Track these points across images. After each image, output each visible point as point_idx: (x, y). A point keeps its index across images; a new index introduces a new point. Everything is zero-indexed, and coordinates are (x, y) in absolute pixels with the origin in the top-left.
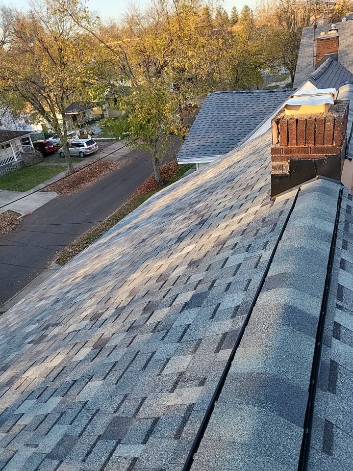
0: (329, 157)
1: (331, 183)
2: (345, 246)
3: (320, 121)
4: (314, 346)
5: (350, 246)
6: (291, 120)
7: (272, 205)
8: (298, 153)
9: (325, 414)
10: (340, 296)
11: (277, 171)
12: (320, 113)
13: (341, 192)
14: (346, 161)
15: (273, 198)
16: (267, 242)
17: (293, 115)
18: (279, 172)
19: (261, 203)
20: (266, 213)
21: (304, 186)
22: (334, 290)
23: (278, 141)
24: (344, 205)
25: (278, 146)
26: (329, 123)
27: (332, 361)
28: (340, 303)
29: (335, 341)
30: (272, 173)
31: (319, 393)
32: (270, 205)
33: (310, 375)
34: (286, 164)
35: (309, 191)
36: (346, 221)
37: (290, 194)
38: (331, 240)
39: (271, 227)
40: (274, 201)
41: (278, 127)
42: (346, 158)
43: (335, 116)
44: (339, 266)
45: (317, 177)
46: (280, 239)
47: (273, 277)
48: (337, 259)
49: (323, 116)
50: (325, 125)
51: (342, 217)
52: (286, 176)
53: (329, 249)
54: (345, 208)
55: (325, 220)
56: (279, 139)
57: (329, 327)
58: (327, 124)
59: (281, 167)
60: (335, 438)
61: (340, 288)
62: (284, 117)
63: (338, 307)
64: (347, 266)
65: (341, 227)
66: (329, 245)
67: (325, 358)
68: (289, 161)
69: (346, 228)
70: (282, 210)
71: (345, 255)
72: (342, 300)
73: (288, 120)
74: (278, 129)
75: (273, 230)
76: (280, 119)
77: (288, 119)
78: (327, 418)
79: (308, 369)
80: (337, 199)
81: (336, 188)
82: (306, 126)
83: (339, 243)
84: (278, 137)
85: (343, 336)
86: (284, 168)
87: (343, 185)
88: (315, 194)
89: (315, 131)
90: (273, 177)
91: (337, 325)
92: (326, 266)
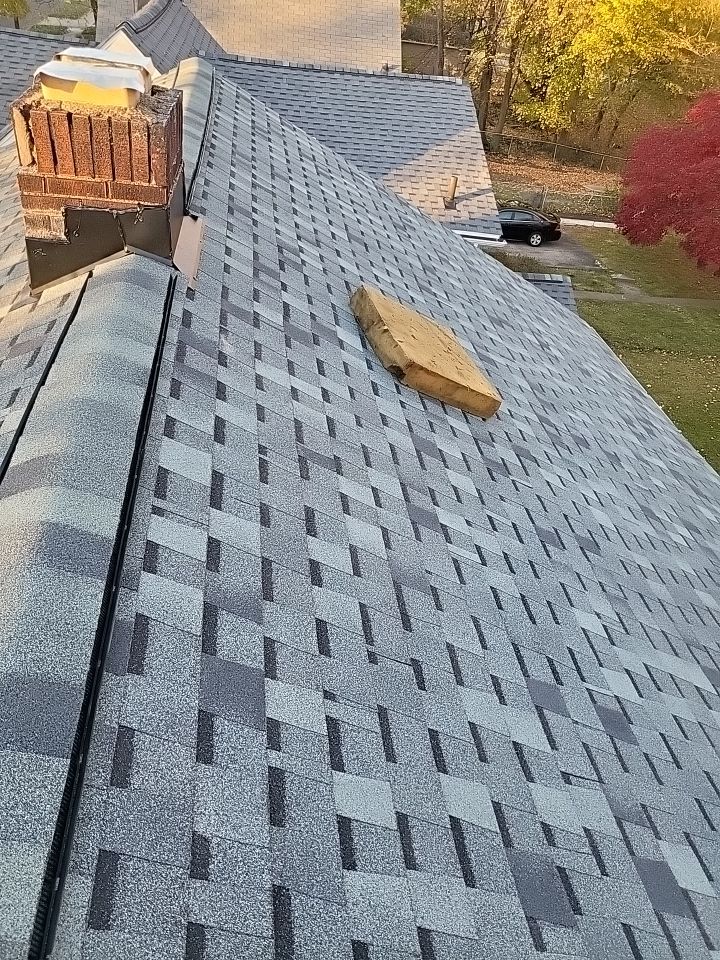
0: (147, 208)
1: (153, 263)
2: (175, 392)
3: (119, 125)
4: (101, 597)
5: (185, 391)
6: (55, 113)
7: (33, 308)
8: (81, 194)
9: (118, 718)
10: (160, 492)
11: (39, 231)
12: (119, 109)
13: (172, 284)
14: (187, 220)
15: (37, 290)
16: (17, 391)
17: (61, 103)
18: (41, 233)
19: (11, 300)
20: (20, 325)
21: (100, 268)
22: (148, 480)
23: (33, 158)
24: (177, 310)
25: (34, 171)
26: (137, 134)
27: (139, 616)
28: (159, 503)
29: (146, 577)
30: (27, 235)
31: (109, 680)
32: (30, 306)
33: (90, 654)
34: (57, 215)
35: (107, 278)
36: (180, 342)
37: (71, 284)
38: (147, 380)
39: (29, 356)
40: (39, 296)
41: (27, 124)
42: (186, 213)
43: (149, 120)
44: (162, 431)
45: (126, 249)
46: (42, 382)
47: (20, 468)
48: (158, 418)
49: (126, 115)
50: (130, 137)
51: (173, 335)
52: (60, 243)
53: (142, 400)
54: (180, 316)
55: (137, 340)
56: (35, 156)
57: (135, 552)
58: (133, 135)
59: (47, 223)
60: (136, 754)
61: (163, 473)
62: (39, 103)
63: (157, 511)
64: (178, 429)
65: (169, 354)
66: (143, 391)
67: (124, 613)
68: (63, 209)
69: (180, 355)
70: (54, 319)
71: (174, 410)
72: (163, 497)
73: (48, 113)
74: (28, 130)
75: (31, 363)
76: (30, 107)
77: (49, 108)
78: (124, 723)
79: (87, 643)
80: (165, 298)
81: (163, 274)
82: (91, 133)
83: (164, 386)
84: (31, 150)
85: (162, 565)
86: (53, 224)
87: (177, 269)
88: (120, 286)
89: (111, 146)
90: (31, 244)
91: (152, 548)
92: (134, 435)
